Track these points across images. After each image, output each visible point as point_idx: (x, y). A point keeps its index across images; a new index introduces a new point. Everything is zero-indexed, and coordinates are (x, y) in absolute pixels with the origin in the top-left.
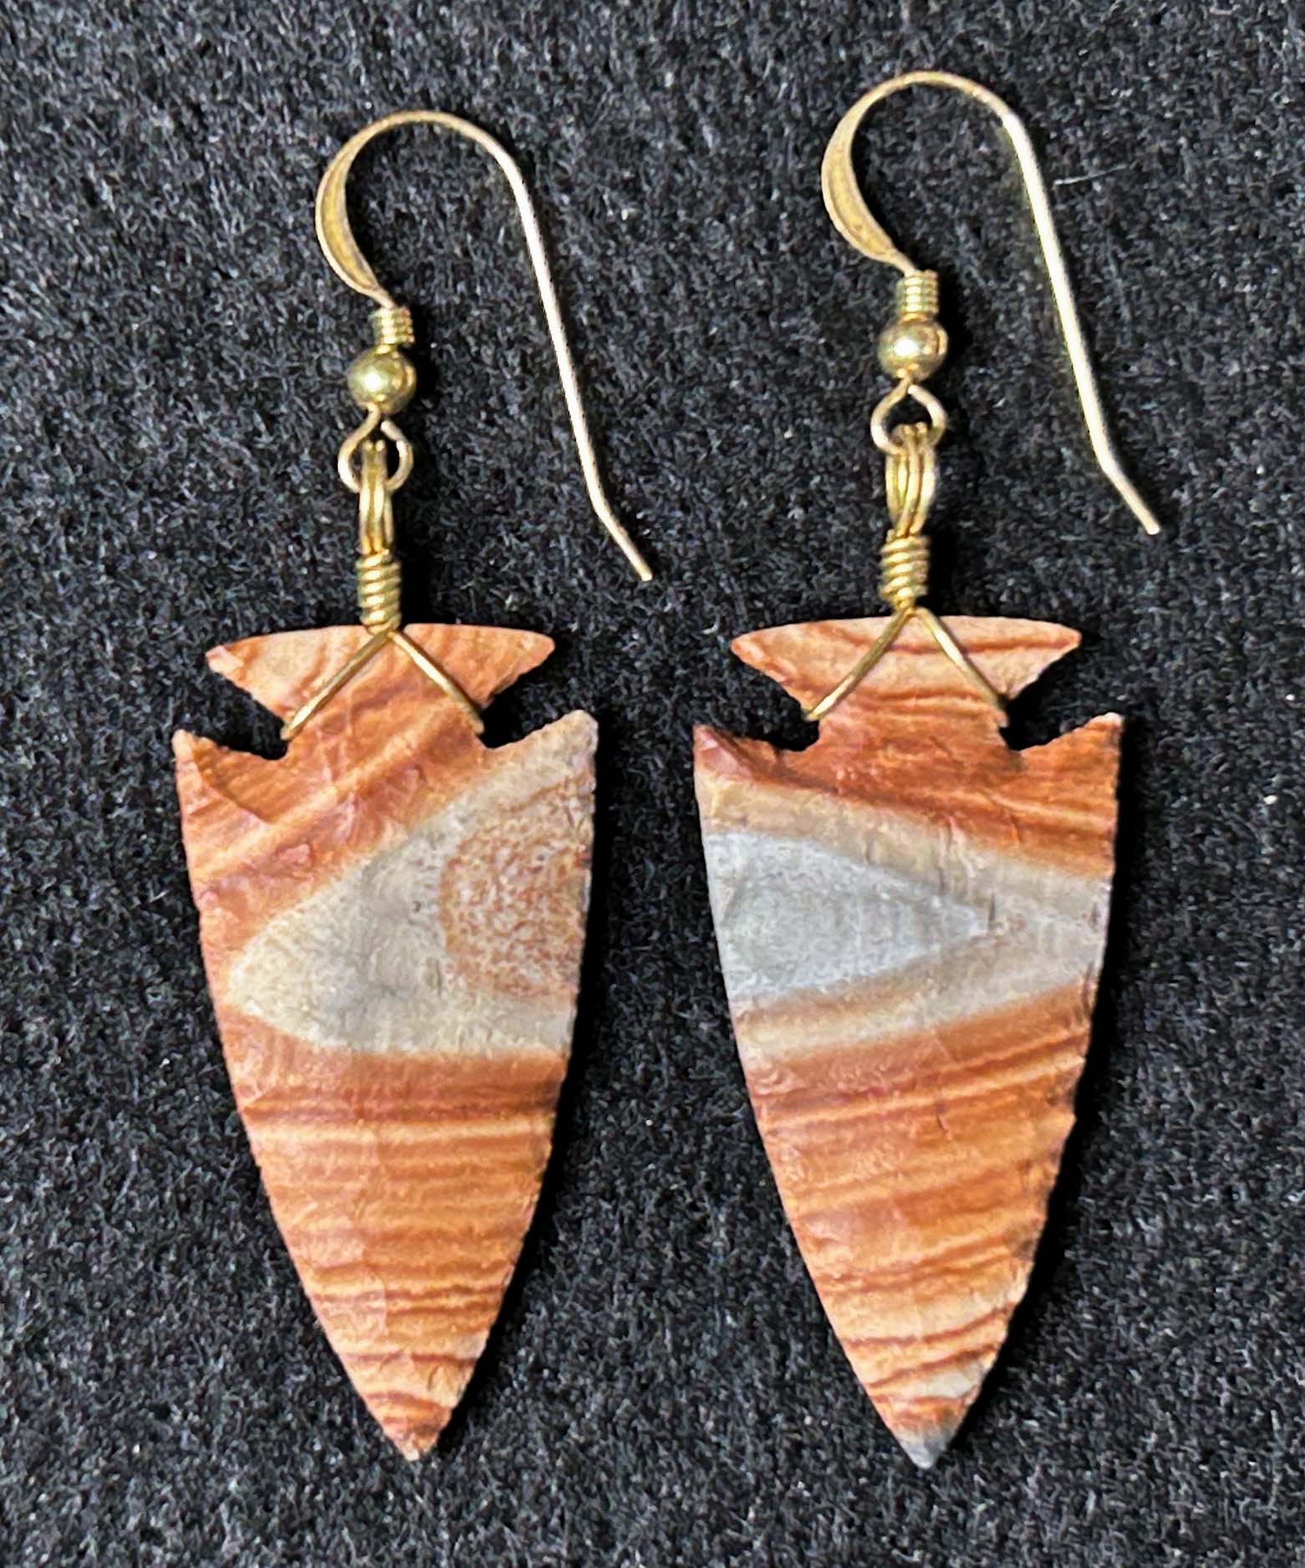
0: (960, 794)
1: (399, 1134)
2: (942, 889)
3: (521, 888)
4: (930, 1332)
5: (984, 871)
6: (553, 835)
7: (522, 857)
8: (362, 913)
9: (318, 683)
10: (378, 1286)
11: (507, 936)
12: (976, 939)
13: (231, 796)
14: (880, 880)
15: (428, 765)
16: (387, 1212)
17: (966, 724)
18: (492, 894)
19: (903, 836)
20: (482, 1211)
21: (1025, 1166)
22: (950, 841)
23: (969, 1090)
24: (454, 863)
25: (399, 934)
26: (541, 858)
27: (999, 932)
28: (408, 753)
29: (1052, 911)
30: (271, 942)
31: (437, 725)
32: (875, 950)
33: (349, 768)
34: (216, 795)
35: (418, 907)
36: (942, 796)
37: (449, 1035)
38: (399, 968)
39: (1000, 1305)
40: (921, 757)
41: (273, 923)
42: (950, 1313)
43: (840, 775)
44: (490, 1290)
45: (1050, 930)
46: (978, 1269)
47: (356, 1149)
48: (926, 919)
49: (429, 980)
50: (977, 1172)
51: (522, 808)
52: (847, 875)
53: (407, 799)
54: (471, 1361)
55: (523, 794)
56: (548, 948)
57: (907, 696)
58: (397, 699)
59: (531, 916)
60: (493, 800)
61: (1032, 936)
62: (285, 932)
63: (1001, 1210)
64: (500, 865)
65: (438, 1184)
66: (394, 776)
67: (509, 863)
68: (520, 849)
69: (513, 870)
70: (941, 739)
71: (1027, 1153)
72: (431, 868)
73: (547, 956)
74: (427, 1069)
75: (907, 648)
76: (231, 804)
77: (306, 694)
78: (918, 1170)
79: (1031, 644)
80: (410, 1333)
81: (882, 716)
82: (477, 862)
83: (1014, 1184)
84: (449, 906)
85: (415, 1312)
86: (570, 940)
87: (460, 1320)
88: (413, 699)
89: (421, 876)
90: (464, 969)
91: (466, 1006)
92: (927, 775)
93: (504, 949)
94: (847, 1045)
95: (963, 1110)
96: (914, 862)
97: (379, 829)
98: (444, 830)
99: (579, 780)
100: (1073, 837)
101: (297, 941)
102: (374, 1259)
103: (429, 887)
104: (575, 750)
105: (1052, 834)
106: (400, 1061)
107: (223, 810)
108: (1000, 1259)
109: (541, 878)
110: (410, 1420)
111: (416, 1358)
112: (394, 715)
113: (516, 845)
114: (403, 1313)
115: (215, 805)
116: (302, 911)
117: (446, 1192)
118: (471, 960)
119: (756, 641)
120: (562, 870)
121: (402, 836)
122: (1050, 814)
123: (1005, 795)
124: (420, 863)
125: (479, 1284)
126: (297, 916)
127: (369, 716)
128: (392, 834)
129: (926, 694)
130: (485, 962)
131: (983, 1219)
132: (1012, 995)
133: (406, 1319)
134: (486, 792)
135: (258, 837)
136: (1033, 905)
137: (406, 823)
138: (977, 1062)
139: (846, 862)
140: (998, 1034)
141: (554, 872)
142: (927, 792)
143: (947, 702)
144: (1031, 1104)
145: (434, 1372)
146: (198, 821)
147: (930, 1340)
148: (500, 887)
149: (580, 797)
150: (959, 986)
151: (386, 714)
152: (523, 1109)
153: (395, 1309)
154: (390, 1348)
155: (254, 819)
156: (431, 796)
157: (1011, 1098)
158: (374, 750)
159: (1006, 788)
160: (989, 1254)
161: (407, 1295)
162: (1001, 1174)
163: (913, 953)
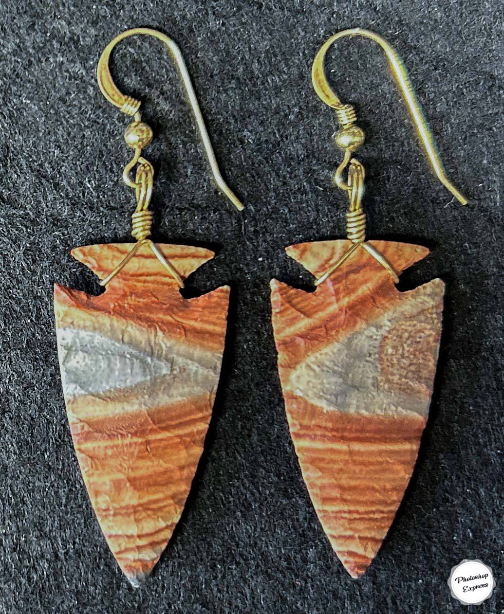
0: (161, 316)
1: (357, 447)
2: (152, 355)
3: (411, 350)
4: (140, 533)
5: (170, 347)
6: (426, 329)
7: (413, 337)
8: (346, 356)
9: (332, 262)
10: (346, 508)
11: (405, 369)
12: (165, 375)
13: (293, 306)
14: (127, 349)
15: (376, 297)
16: (350, 478)
17: (166, 287)
18: (400, 352)
19: (137, 332)
20: (389, 480)
21: (182, 468)
22: (156, 335)
23: (159, 436)
24: (385, 338)
25: (361, 365)
26: (420, 338)
27: (175, 372)
28: (368, 292)
29: (198, 365)
30: (308, 366)
31: (380, 282)
32: (123, 378)
33: (344, 297)
34: (287, 305)
35: (370, 355)
36: (153, 316)
37: (380, 408)
38: (361, 379)
39: (169, 523)
40: (145, 301)
41: (308, 358)
42: (149, 526)
43: (112, 306)
44: (391, 512)
45: (196, 373)
46: (160, 509)
47: (339, 452)
48: (145, 366)
49: (373, 385)
50: (162, 469)
51: (414, 317)
52: (113, 347)
53: (368, 311)
54: (381, 540)
55: (415, 311)
56: (421, 374)
57: (141, 275)
58: (364, 270)
59: (415, 361)
60: (403, 313)
61: (189, 375)
62: (313, 363)
63: (170, 485)
64: (404, 340)
65: (372, 468)
66: (363, 301)
67: (408, 339)
68: (412, 334)
69: (409, 342)
70: (154, 293)
71: (183, 462)
72: (376, 339)
73: (420, 377)
74: (370, 421)
75: (142, 256)
76: (293, 310)
77: (326, 266)
78: (137, 468)
79: (194, 256)
80: (358, 527)
81: (130, 283)
82: (395, 338)
83: (177, 475)
84: (383, 356)
85: (360, 519)
86: (430, 372)
87: (378, 524)
88: (371, 270)
89: (371, 343)
90: (388, 381)
91: (387, 397)
92: (148, 308)
93: (404, 374)
94: (111, 416)
95: (157, 444)
96: (141, 342)
97: (355, 323)
98: (382, 324)
99: (437, 307)
100: (207, 335)
101: (319, 366)
102: (345, 497)
103: (375, 347)
104: (436, 294)
105: (199, 334)
106: (359, 417)
107: (289, 312)
108: (170, 505)
109: (420, 346)
110: (355, 563)
111: (360, 538)
112: (363, 277)
113: (410, 332)
114: (355, 519)
115: (286, 309)
116: (321, 354)
117: (376, 472)
118: (390, 377)
119: (81, 250)
120: (428, 343)
121: (364, 326)
122: (198, 325)
123: (180, 317)
124: (371, 337)
125: (386, 509)
126: (319, 356)
127: (352, 277)
128: (361, 325)
129: (148, 275)
130: (396, 378)
131: (164, 488)
132: (179, 398)
133: (357, 521)
134: (399, 309)
135: (304, 324)
136: (190, 362)
137: (366, 320)
138: (164, 425)
139: (113, 341)
140: (173, 414)
141: (425, 344)
142: (148, 314)
143: (159, 278)
144: (185, 443)
145: (367, 544)
146: (278, 315)
147: (139, 536)
148: (403, 349)
149: (437, 314)
150: (157, 394)
151: (359, 276)
152: (407, 439)
153: (352, 518)
154: (349, 533)
155: (302, 316)
156: (377, 310)
157: (178, 440)
158: (353, 291)
159: (180, 314)
160: (165, 503)
161: (357, 512)
162: (172, 471)
163: (139, 379)
